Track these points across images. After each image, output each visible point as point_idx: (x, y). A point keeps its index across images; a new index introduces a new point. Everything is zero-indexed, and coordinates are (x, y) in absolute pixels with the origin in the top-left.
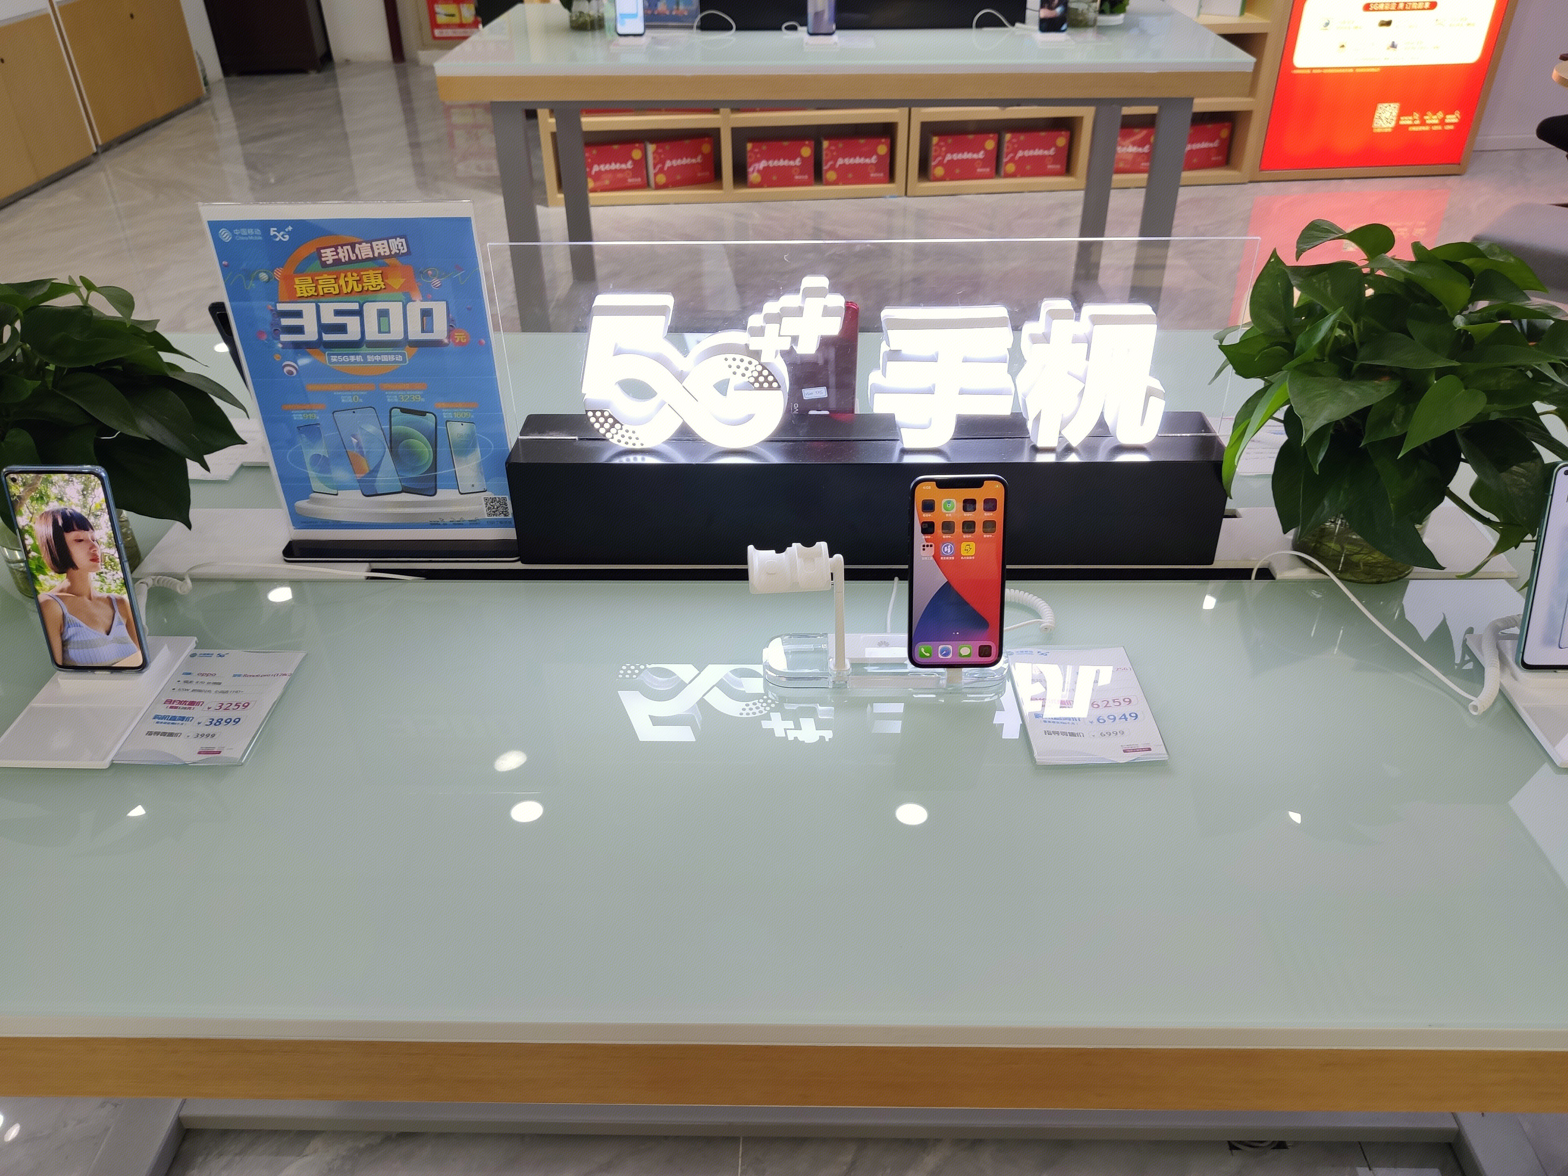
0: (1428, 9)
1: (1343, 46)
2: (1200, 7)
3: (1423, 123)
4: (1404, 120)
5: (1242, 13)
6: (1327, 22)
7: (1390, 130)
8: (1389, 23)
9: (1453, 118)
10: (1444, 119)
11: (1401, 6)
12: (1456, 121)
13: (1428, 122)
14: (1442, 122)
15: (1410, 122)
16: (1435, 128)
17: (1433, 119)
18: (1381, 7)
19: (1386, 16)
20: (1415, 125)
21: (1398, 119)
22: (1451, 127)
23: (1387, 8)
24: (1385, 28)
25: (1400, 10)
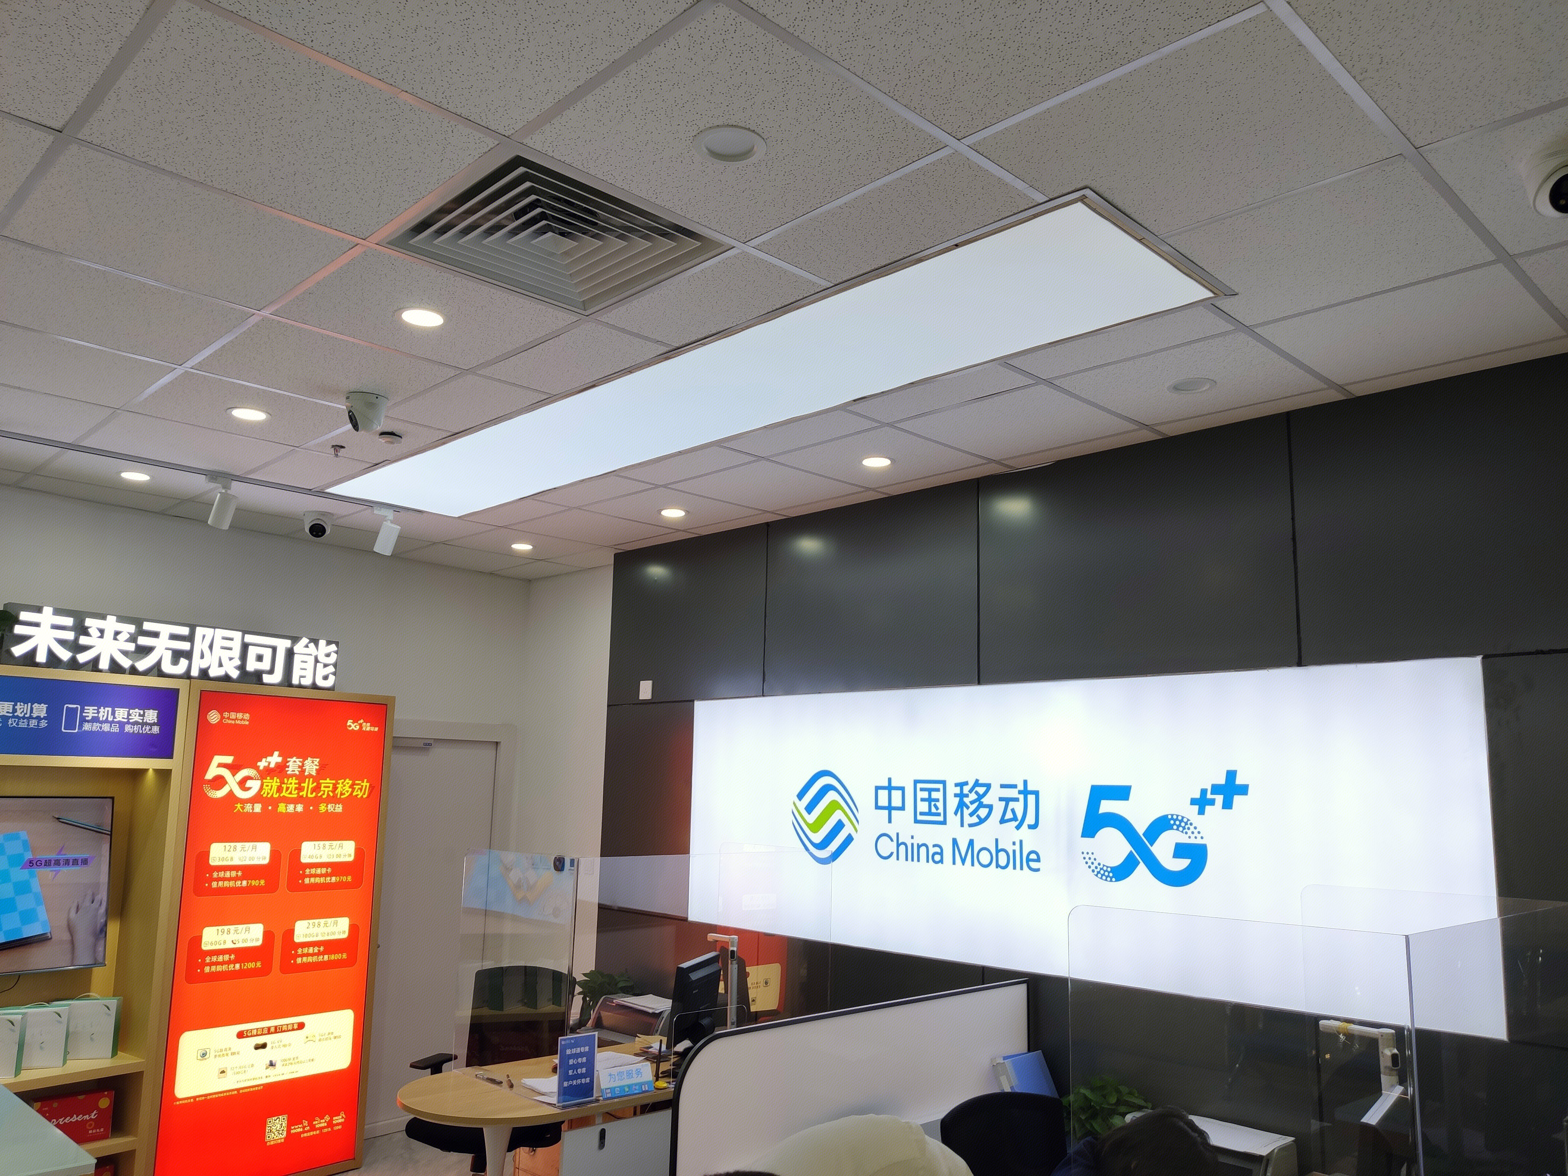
0: (297, 1029)
1: (223, 1072)
2: (66, 1053)
3: (313, 1128)
4: (295, 1129)
5: (114, 1053)
6: (204, 1052)
7: (283, 1141)
8: (264, 1046)
9: (339, 1119)
10: (331, 1120)
11: (272, 1030)
12: (343, 1120)
13: (317, 1126)
14: (330, 1124)
15: (299, 1130)
16: (326, 1130)
17: (320, 1123)
18: (254, 1032)
19: (260, 1040)
20: (307, 1132)
21: (289, 1130)
22: (340, 1127)
23: (259, 1033)
24: (261, 1051)
25: (272, 1033)
